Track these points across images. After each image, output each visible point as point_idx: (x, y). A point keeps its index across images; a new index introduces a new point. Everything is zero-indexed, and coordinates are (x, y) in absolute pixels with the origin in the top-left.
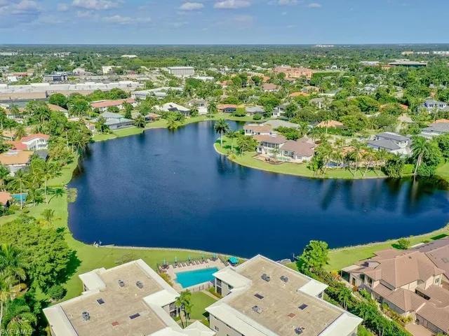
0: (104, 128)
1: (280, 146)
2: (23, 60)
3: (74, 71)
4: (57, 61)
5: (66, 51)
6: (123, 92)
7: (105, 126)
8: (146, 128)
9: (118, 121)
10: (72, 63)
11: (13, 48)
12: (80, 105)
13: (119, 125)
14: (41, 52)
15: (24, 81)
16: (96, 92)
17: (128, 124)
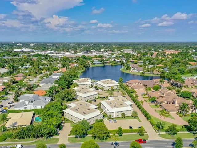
0: (93, 64)
1: (136, 68)
2: (76, 47)
3: (91, 51)
4: (87, 47)
5: (91, 44)
6: (103, 56)
7: (94, 63)
8: (105, 65)
9: (98, 62)
10: (92, 48)
11: (74, 43)
12: (89, 59)
13: (98, 64)
14: (83, 45)
15: (75, 53)
16: (95, 56)
17: (100, 63)
